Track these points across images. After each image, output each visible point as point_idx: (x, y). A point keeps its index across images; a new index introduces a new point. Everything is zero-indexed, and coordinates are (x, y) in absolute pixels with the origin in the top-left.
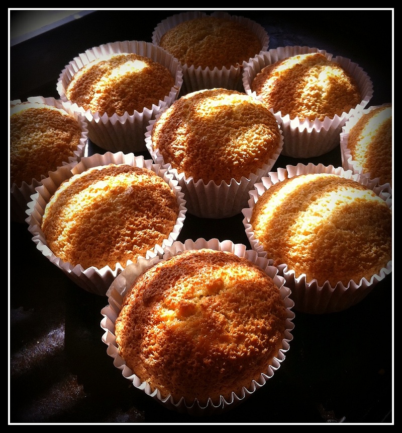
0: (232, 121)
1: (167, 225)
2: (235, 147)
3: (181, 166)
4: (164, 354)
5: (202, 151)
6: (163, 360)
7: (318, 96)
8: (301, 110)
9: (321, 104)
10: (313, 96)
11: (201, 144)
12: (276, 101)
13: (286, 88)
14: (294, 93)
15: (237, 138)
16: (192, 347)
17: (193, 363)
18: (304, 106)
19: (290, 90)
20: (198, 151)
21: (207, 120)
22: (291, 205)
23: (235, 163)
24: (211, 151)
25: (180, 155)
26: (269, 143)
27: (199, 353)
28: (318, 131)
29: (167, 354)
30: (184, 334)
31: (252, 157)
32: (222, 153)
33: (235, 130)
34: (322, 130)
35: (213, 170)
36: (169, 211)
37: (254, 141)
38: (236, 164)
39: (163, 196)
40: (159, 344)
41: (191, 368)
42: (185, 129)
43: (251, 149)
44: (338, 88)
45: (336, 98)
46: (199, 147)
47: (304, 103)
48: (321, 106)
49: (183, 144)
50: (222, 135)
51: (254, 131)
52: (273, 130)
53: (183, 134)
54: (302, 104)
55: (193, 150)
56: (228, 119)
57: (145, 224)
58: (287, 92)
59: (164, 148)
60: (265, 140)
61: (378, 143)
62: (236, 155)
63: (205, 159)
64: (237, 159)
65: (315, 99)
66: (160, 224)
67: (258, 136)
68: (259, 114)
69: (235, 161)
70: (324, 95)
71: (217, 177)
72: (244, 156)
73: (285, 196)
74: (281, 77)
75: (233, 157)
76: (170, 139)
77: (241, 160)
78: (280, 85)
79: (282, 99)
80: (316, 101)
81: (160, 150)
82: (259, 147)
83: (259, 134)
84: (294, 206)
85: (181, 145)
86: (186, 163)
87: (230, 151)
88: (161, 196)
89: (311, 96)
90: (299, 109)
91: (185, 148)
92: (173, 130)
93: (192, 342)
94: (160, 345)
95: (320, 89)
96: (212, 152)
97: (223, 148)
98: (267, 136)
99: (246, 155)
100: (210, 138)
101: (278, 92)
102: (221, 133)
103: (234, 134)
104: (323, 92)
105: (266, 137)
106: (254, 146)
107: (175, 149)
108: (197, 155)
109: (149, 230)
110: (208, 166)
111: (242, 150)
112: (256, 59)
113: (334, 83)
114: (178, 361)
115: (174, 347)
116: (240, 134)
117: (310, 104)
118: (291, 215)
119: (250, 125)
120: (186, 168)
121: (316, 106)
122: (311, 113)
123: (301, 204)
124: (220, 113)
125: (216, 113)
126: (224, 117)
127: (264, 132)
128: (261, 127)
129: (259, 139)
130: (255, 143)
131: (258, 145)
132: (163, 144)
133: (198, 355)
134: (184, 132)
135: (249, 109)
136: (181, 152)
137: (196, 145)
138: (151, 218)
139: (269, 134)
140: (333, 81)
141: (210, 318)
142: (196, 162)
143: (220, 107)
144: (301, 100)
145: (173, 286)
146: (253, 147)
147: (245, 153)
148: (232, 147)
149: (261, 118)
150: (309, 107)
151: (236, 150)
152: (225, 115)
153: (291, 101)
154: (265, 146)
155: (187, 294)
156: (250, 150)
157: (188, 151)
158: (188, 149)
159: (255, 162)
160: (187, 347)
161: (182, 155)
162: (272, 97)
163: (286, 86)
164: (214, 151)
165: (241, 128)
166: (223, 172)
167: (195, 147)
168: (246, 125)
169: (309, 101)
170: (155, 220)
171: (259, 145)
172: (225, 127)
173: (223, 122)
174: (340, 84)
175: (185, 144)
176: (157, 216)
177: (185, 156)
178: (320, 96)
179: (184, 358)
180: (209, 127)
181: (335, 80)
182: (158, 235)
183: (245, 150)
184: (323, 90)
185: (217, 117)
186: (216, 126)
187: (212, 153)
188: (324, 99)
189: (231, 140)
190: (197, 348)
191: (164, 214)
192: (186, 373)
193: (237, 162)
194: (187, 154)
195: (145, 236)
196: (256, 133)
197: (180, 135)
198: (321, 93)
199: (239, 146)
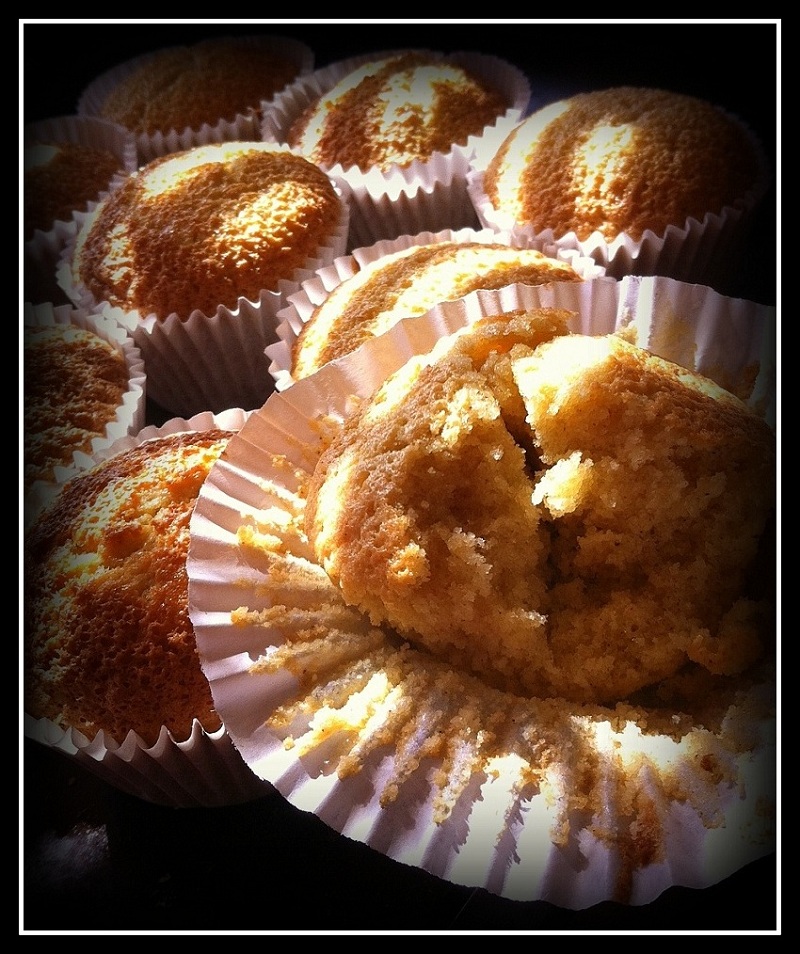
0: (224, 187)
1: (101, 413)
2: (234, 232)
3: (131, 299)
4: (80, 648)
5: (165, 257)
6: (79, 662)
7: (415, 122)
8: (385, 156)
9: (424, 135)
10: (406, 125)
11: (162, 243)
12: (333, 152)
13: (348, 123)
14: (364, 128)
15: (237, 215)
16: (138, 615)
17: (146, 649)
18: (391, 148)
19: (355, 124)
20: (158, 257)
21: (171, 196)
22: (362, 307)
23: (240, 263)
24: (184, 250)
25: (123, 277)
26: (309, 214)
27: (155, 623)
28: (430, 190)
29: (84, 646)
30: (119, 590)
31: (275, 247)
32: (208, 251)
33: (230, 201)
34: (438, 187)
35: (197, 288)
36: (105, 385)
37: (275, 214)
38: (242, 266)
39: (91, 359)
40: (66, 628)
41: (145, 662)
42: (127, 225)
43: (270, 230)
44: (455, 100)
45: (454, 120)
46: (159, 249)
47: (388, 143)
48: (425, 139)
49: (126, 254)
50: (205, 216)
51: (274, 195)
52: (317, 190)
53: (123, 235)
54: (384, 145)
55: (147, 260)
56: (213, 186)
57: (46, 418)
58: (351, 129)
59: (93, 276)
60: (301, 210)
61: (540, 164)
62: (240, 247)
63: (175, 270)
64: (243, 256)
65: (411, 128)
66: (84, 413)
67: (283, 204)
68: (283, 166)
69: (240, 259)
70: (427, 119)
71: (207, 301)
72: (257, 247)
73: (350, 296)
74: (337, 106)
75: (234, 253)
76: (101, 253)
77: (252, 255)
78: (336, 122)
79: (344, 145)
80: (413, 133)
81: (87, 282)
82: (289, 224)
83: (286, 200)
84: (366, 308)
85: (122, 256)
86: (138, 291)
87: (224, 242)
88: (85, 360)
89: (401, 125)
90: (380, 156)
91: (131, 260)
92: (105, 236)
93: (138, 605)
94: (69, 629)
95: (417, 110)
96: (187, 253)
97: (208, 240)
98: (303, 200)
99: (260, 244)
100: (179, 226)
101: (334, 134)
102: (201, 213)
103: (229, 209)
104: (425, 114)
105: (302, 202)
106: (276, 222)
107: (112, 268)
108: (157, 267)
109: (58, 428)
110: (185, 282)
111: (251, 236)
112: (288, 94)
113: (445, 93)
114: (112, 655)
115: (100, 625)
116: (242, 208)
117: (401, 141)
118: (365, 326)
119: (265, 187)
120: (141, 302)
121: (414, 142)
122: (407, 156)
123: (383, 300)
124: (197, 178)
125: (189, 181)
126: (205, 184)
127: (296, 194)
128: (288, 185)
129: (286, 208)
130: (278, 218)
131: (284, 220)
132: (90, 269)
133: (155, 630)
134: (126, 231)
135: (260, 160)
136: (125, 270)
137: (153, 247)
138: (62, 403)
139: (308, 197)
140: (443, 89)
141: (175, 546)
142: (157, 281)
143: (198, 169)
144: (381, 138)
145: (92, 504)
146: (273, 226)
147: (258, 240)
148: (228, 233)
149: (288, 172)
150: (400, 148)
151: (237, 238)
152: (208, 179)
153: (362, 144)
154: (301, 220)
155: (121, 511)
156: (268, 233)
157: (138, 264)
158: (137, 261)
159: (284, 256)
160: (128, 618)
161: (128, 277)
162: (324, 148)
163: (348, 119)
164: (190, 250)
165: (244, 195)
166: (217, 288)
167: (150, 252)
168: (256, 189)
169: (399, 135)
170: (71, 405)
171: (288, 221)
172: (210, 201)
173: (204, 194)
174: (458, 94)
175: (130, 252)
176: (75, 397)
177: (134, 276)
178: (420, 122)
179: (124, 645)
180: (176, 208)
181: (445, 87)
182: (82, 435)
183: (258, 235)
184: (425, 110)
185: (191, 188)
186: (189, 203)
187: (189, 255)
188: (428, 126)
189: (223, 221)
190: (150, 614)
191: (92, 392)
192: (135, 676)
193: (244, 261)
194: (136, 270)
195: (50, 441)
196: (280, 199)
197: (118, 238)
198: (420, 116)
199: (244, 229)
